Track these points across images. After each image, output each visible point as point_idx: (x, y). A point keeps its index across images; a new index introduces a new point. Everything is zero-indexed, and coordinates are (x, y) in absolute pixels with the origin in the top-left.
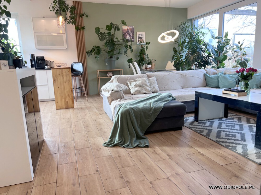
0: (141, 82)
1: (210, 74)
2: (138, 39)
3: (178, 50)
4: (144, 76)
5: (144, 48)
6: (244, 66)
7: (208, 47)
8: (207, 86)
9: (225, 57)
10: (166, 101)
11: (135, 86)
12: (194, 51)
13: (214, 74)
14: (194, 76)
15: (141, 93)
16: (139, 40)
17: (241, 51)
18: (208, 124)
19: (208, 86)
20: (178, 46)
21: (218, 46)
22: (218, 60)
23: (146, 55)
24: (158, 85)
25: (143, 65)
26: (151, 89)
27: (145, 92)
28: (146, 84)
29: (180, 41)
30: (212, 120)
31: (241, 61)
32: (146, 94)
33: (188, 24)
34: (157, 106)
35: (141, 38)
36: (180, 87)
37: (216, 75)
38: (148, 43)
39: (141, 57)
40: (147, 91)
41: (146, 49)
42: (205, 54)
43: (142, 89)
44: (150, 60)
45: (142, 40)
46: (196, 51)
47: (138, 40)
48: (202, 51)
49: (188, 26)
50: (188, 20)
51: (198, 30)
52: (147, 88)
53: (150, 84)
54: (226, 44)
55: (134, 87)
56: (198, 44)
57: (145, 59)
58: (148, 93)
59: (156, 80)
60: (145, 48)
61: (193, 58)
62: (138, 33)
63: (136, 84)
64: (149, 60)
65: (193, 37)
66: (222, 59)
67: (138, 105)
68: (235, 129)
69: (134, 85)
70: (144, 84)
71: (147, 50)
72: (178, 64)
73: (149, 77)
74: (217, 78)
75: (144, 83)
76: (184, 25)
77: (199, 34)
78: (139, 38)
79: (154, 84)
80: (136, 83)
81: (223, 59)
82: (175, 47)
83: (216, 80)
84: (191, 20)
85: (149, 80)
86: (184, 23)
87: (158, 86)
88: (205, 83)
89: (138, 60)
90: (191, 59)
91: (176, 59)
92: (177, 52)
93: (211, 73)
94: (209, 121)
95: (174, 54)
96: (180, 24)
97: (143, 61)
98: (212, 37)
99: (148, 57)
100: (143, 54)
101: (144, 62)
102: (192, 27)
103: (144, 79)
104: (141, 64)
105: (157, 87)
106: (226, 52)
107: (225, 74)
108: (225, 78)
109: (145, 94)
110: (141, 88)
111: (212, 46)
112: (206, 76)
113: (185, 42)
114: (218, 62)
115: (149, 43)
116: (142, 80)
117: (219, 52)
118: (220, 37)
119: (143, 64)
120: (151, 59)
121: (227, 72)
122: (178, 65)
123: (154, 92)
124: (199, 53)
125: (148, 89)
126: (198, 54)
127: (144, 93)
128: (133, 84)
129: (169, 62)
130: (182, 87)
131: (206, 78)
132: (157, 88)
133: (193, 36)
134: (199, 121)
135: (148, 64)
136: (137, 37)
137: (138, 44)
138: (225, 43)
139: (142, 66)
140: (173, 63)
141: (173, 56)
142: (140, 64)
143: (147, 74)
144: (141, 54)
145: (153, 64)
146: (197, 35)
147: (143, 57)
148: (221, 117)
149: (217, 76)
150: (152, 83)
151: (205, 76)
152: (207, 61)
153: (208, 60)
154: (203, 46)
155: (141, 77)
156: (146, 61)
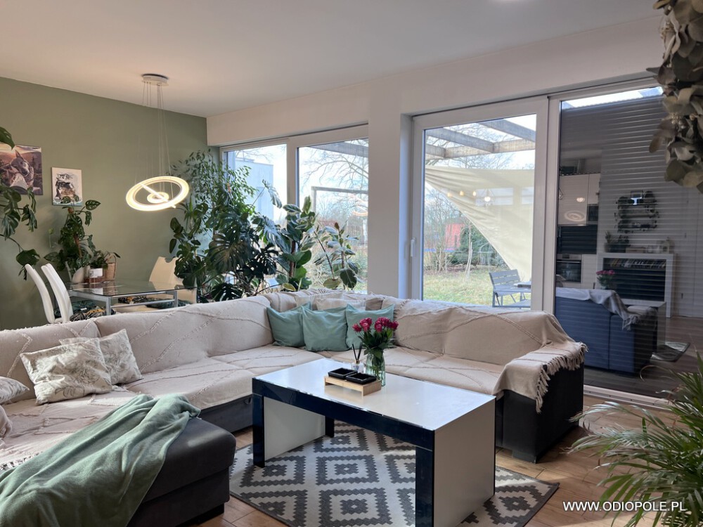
0: (75, 355)
1: (281, 308)
2: (55, 188)
3: (184, 228)
4: (85, 330)
5: (78, 218)
6: (351, 282)
7: (266, 228)
8: (276, 343)
9: (307, 256)
10: (173, 431)
11: (51, 371)
12: (231, 238)
13: (291, 306)
14: (241, 318)
15: (75, 396)
16: (60, 191)
17: (341, 244)
18: (291, 468)
19: (278, 342)
20: (184, 215)
21: (288, 226)
22: (291, 262)
23: (86, 238)
24: (135, 356)
25: (77, 268)
26: (113, 372)
27: (90, 388)
28: (96, 360)
29: (190, 203)
30: (300, 454)
31: (342, 270)
32: (97, 394)
33: (211, 159)
34: (144, 463)
35: (66, 185)
36: (204, 354)
37: (296, 312)
38: (91, 204)
39: (67, 245)
40: (98, 386)
41: (84, 220)
42: (259, 246)
43: (82, 381)
44: (99, 252)
45: (72, 191)
46: (237, 237)
47: (58, 191)
48: (251, 237)
49: (210, 164)
50: (209, 150)
51: (238, 178)
52: (99, 376)
53: (108, 356)
54: (307, 224)
55: (49, 375)
56: (241, 219)
57: (84, 252)
58: (104, 390)
59: (128, 341)
60: (83, 216)
61: (231, 255)
62: (57, 172)
63: (55, 363)
64: (96, 254)
65: (226, 198)
66: (300, 258)
67: (73, 473)
68: (360, 477)
69: (50, 367)
70: (88, 362)
71: (88, 222)
72: (188, 267)
73: (103, 331)
74: (299, 318)
75: (88, 359)
76: (199, 161)
77: (242, 190)
78: (59, 184)
79: (121, 355)
80: (58, 362)
81: (302, 258)
82: (175, 219)
83: (297, 327)
84: (217, 149)
85: (106, 342)
86: (198, 156)
87: (137, 361)
88: (270, 334)
89: (58, 251)
90: (225, 259)
91: (181, 255)
92: (183, 232)
93: (281, 304)
94: (291, 459)
95: (174, 236)
96: (187, 157)
97: (75, 257)
98: (274, 204)
99: (94, 244)
100: (76, 236)
101: (79, 262)
102: (220, 170)
103: (88, 341)
104: (67, 266)
105: (133, 365)
106: (310, 245)
107: (315, 308)
108: (316, 320)
109: (94, 397)
110: (76, 375)
111: (276, 226)
112: (270, 315)
113: (206, 208)
114: (291, 265)
115: (97, 204)
116: (81, 347)
117: (291, 240)
118: (293, 208)
119: (74, 266)
120: (104, 251)
121: (320, 305)
122: (187, 271)
123: (124, 382)
124: (245, 244)
125: (102, 376)
126: (243, 245)
127: (86, 392)
128: (46, 364)
129: (162, 260)
130: (208, 352)
131: (271, 321)
132: (132, 369)
133: (226, 195)
134: (266, 464)
135: (95, 266)
136: (54, 183)
137: (58, 203)
138: (306, 222)
139: (73, 272)
140: (173, 265)
141: (173, 244)
142: (65, 266)
143: (95, 322)
144: (67, 235)
145: (111, 267)
146: (236, 191)
147: (77, 245)
148: (318, 436)
149: (298, 315)
150: (116, 351)
151: (268, 314)
152: (264, 262)
153: (268, 260)
154: (254, 223)
155: (75, 333)
156: (88, 257)
